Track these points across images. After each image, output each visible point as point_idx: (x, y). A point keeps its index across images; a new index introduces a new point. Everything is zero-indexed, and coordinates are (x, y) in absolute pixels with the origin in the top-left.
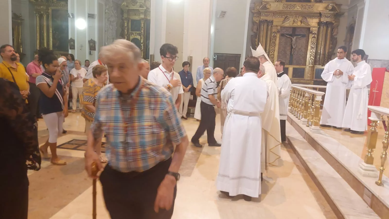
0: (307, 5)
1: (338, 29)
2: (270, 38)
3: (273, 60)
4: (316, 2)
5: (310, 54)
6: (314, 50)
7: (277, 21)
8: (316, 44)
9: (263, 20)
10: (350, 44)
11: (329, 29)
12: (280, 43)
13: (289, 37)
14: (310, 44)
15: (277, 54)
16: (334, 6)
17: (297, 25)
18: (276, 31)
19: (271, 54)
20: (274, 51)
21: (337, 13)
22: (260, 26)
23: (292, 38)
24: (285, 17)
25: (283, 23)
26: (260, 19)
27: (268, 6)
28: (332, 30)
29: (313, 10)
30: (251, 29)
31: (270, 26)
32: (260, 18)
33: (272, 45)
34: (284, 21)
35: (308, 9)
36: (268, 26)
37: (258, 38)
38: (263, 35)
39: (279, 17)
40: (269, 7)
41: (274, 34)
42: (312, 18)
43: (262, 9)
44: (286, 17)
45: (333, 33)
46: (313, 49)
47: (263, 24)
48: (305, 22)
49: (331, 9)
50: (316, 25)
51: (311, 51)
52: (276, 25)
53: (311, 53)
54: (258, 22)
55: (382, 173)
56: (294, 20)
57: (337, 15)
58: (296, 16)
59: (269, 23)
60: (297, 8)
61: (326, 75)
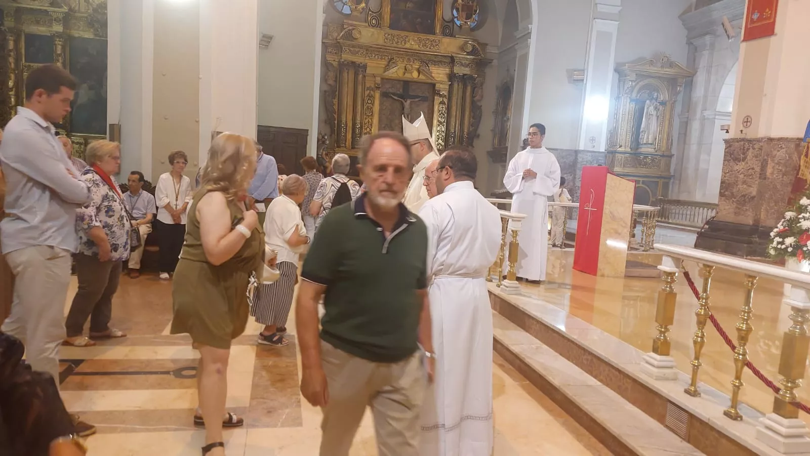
0: (428, 39)
1: (482, 89)
2: (363, 100)
4: (443, 34)
5: (438, 136)
6: (443, 127)
7: (375, 66)
8: (446, 115)
9: (345, 61)
10: (505, 119)
11: (469, 89)
12: (381, 110)
13: (398, 100)
14: (435, 116)
16: (475, 46)
17: (411, 77)
18: (373, 86)
19: (365, 131)
20: (371, 125)
21: (481, 59)
22: (341, 72)
23: (403, 101)
24: (388, 58)
25: (385, 72)
26: (341, 59)
27: (355, 34)
28: (473, 92)
29: (438, 49)
30: (324, 79)
31: (361, 76)
32: (341, 56)
33: (366, 113)
34: (387, 66)
35: (430, 48)
36: (356, 75)
37: (338, 97)
38: (347, 92)
39: (377, 57)
40: (358, 36)
41: (369, 91)
42: (438, 65)
43: (343, 39)
44: (390, 61)
45: (475, 97)
46: (441, 126)
47: (346, 69)
48: (427, 73)
49: (471, 50)
50: (446, 79)
51: (439, 129)
52: (373, 74)
53: (438, 134)
54: (335, 64)
55: (697, 371)
56: (405, 67)
57: (481, 64)
58: (409, 59)
59: (358, 69)
60: (411, 44)
61: (512, 178)
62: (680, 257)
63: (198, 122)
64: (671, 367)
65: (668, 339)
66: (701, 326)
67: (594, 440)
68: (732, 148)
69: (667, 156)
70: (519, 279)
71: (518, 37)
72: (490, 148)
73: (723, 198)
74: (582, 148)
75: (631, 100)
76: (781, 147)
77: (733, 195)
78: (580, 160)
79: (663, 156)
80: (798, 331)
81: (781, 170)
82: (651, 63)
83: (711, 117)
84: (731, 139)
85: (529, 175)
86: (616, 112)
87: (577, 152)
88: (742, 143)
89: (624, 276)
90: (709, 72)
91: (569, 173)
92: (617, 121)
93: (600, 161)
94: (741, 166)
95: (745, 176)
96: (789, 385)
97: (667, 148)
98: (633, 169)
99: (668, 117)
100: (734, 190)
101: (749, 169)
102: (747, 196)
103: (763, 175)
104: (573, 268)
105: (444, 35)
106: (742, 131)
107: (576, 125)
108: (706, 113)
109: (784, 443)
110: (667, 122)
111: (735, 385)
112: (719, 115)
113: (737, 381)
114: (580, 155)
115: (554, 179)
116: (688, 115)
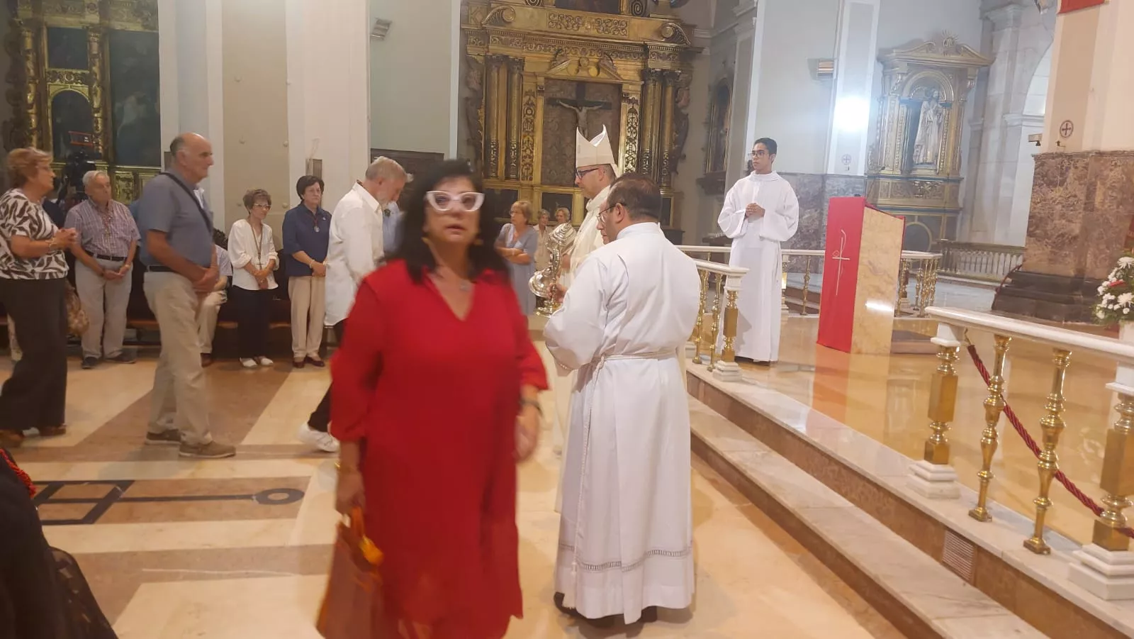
0: (611, 21)
1: (688, 89)
2: (520, 111)
3: (530, 171)
4: (632, 12)
5: (627, 158)
6: (633, 145)
7: (536, 61)
8: (637, 129)
9: (494, 55)
10: (722, 132)
11: (670, 90)
12: (545, 124)
13: (570, 108)
14: (622, 130)
15: (540, 155)
16: (677, 28)
17: (587, 75)
18: (534, 90)
19: (524, 154)
20: (533, 146)
21: (686, 48)
22: (488, 71)
23: (577, 111)
24: (555, 50)
25: (550, 69)
26: (488, 52)
27: (507, 16)
28: (675, 94)
29: (626, 35)
30: (464, 81)
31: (516, 75)
32: (488, 48)
33: (524, 129)
34: (552, 61)
35: (614, 34)
36: (510, 73)
37: (485, 106)
38: (498, 98)
39: (538, 48)
40: (511, 18)
41: (528, 97)
42: (626, 57)
43: (490, 24)
44: (559, 51)
45: (677, 102)
46: (631, 144)
47: (496, 66)
48: (609, 69)
49: (673, 35)
50: (638, 79)
51: (628, 148)
52: (534, 73)
53: (627, 155)
54: (480, 59)
55: (986, 487)
56: (579, 61)
57: (687, 53)
58: (584, 50)
59: (513, 66)
60: (587, 29)
61: (730, 218)
62: (963, 325)
63: (286, 146)
64: (950, 481)
65: (946, 440)
66: (992, 422)
67: (842, 584)
68: (1046, 168)
69: (953, 181)
70: (739, 360)
71: (738, 15)
72: (701, 175)
73: (1032, 239)
74: (831, 171)
75: (902, 102)
76: (1116, 164)
77: (1046, 235)
78: (828, 188)
79: (947, 180)
80: (1127, 427)
81: (1116, 198)
82: (930, 47)
83: (1016, 123)
84: (1043, 154)
85: (754, 212)
86: (879, 119)
87: (824, 177)
88: (1059, 160)
89: (889, 352)
90: (1012, 59)
91: (813, 208)
92: (882, 132)
93: (857, 190)
94: (1057, 193)
95: (1063, 207)
96: (1116, 504)
97: (954, 169)
98: (904, 200)
99: (954, 124)
100: (1049, 227)
101: (1069, 198)
102: (1067, 236)
103: (1089, 206)
104: (818, 342)
105: (633, 15)
106: (1058, 143)
107: (823, 139)
108: (1008, 118)
109: (1107, 586)
110: (953, 132)
111: (1039, 505)
112: (1026, 120)
113: (1043, 500)
114: (827, 182)
115: (790, 218)
116: (984, 121)
